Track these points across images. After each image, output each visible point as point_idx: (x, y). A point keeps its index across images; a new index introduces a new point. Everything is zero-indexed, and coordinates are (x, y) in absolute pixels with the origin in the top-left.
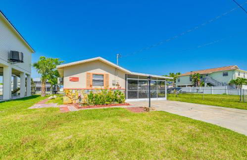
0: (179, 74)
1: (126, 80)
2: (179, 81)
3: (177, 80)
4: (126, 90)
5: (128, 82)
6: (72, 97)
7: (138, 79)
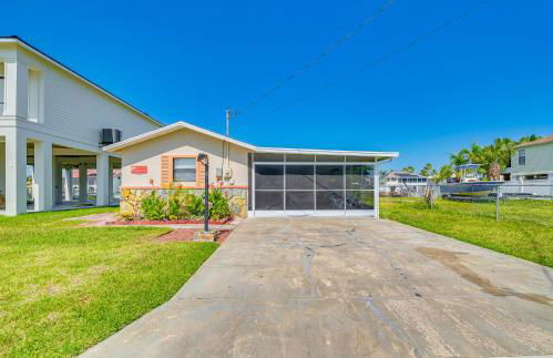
0: (533, 139)
1: (250, 166)
2: (522, 160)
3: (515, 160)
4: (250, 188)
5: (256, 171)
6: (135, 203)
7: (285, 163)
